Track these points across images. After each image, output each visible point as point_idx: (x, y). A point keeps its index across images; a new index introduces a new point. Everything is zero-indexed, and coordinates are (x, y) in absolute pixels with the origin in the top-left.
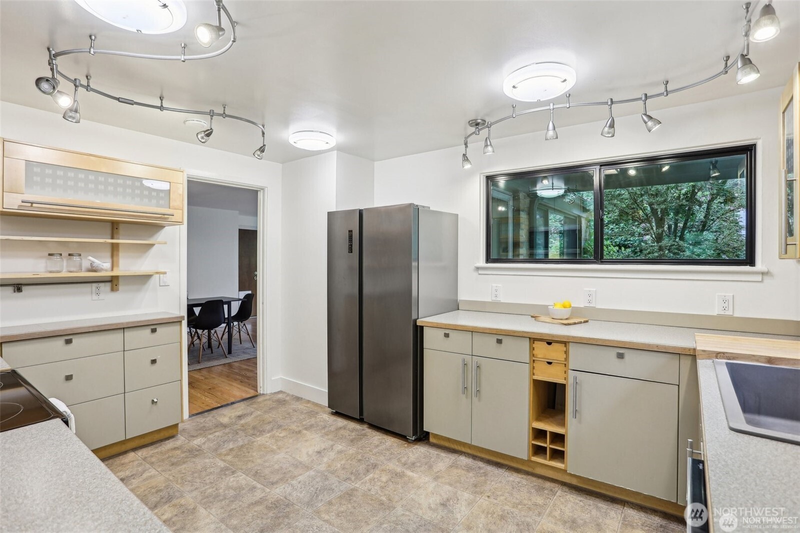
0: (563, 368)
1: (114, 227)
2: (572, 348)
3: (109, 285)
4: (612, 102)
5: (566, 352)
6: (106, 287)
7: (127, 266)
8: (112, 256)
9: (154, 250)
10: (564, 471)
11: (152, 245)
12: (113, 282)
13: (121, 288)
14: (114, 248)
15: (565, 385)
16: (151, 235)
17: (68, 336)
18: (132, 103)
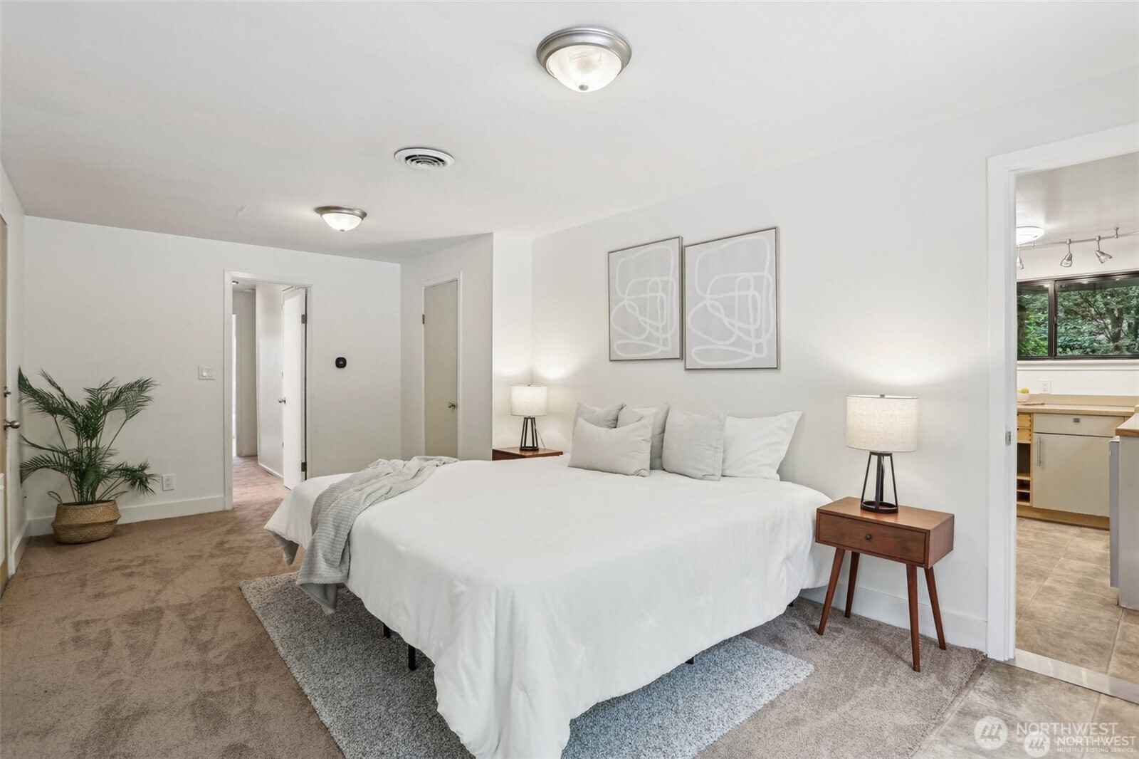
0: (1028, 432)
2: (1036, 418)
4: (1070, 242)
5: (1031, 421)
10: (1031, 508)
15: (1029, 445)
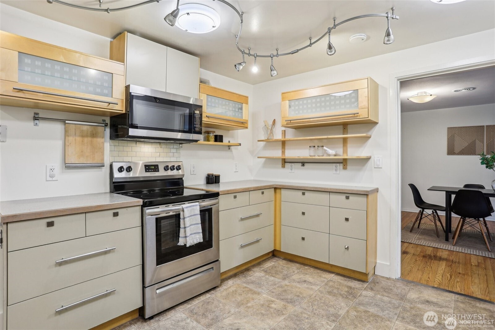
1: (345, 126)
3: (342, 165)
6: (340, 166)
7: (353, 152)
8: (344, 146)
9: (370, 140)
11: (369, 137)
12: (344, 163)
13: (348, 167)
14: (345, 140)
16: (369, 131)
17: (304, 190)
18: (298, 51)
